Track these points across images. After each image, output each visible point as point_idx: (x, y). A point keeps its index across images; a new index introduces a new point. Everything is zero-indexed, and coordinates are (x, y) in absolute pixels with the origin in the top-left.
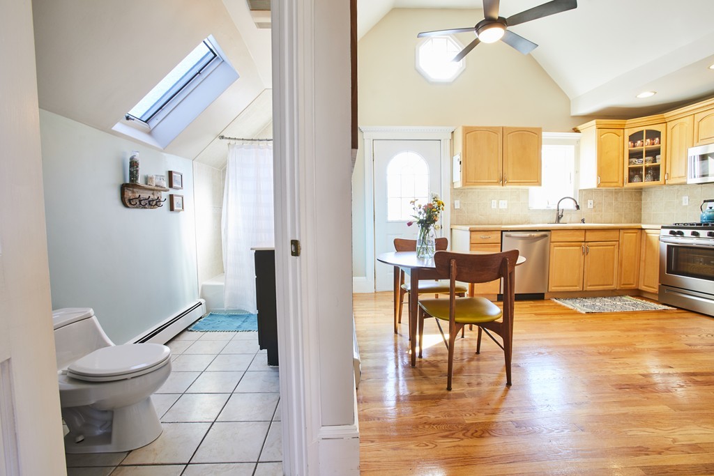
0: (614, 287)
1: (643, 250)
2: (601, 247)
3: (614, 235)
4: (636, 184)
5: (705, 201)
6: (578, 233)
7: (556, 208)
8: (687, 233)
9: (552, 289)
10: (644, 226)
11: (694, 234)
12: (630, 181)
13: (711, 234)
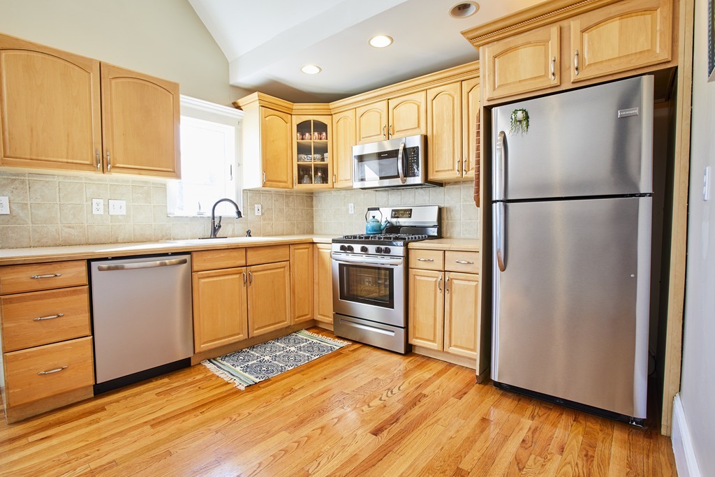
0: (287, 323)
1: (316, 270)
2: (269, 272)
3: (282, 252)
4: (306, 186)
5: (369, 210)
6: (235, 254)
7: (211, 215)
8: (357, 248)
9: (202, 347)
10: (315, 240)
11: (364, 250)
12: (300, 182)
13: (378, 250)
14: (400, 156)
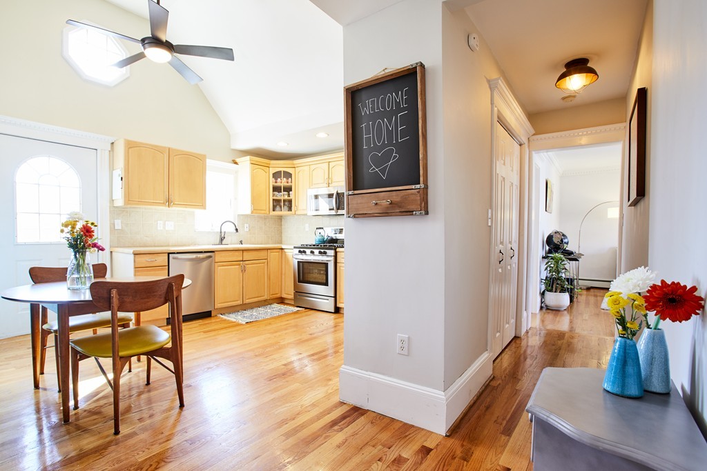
0: (265, 297)
1: (283, 266)
2: (256, 265)
3: (263, 254)
4: (277, 213)
5: (317, 228)
6: (237, 253)
7: (219, 231)
8: (308, 251)
9: (218, 305)
10: (283, 247)
11: (312, 252)
12: (274, 210)
13: (320, 253)
14: (334, 196)
